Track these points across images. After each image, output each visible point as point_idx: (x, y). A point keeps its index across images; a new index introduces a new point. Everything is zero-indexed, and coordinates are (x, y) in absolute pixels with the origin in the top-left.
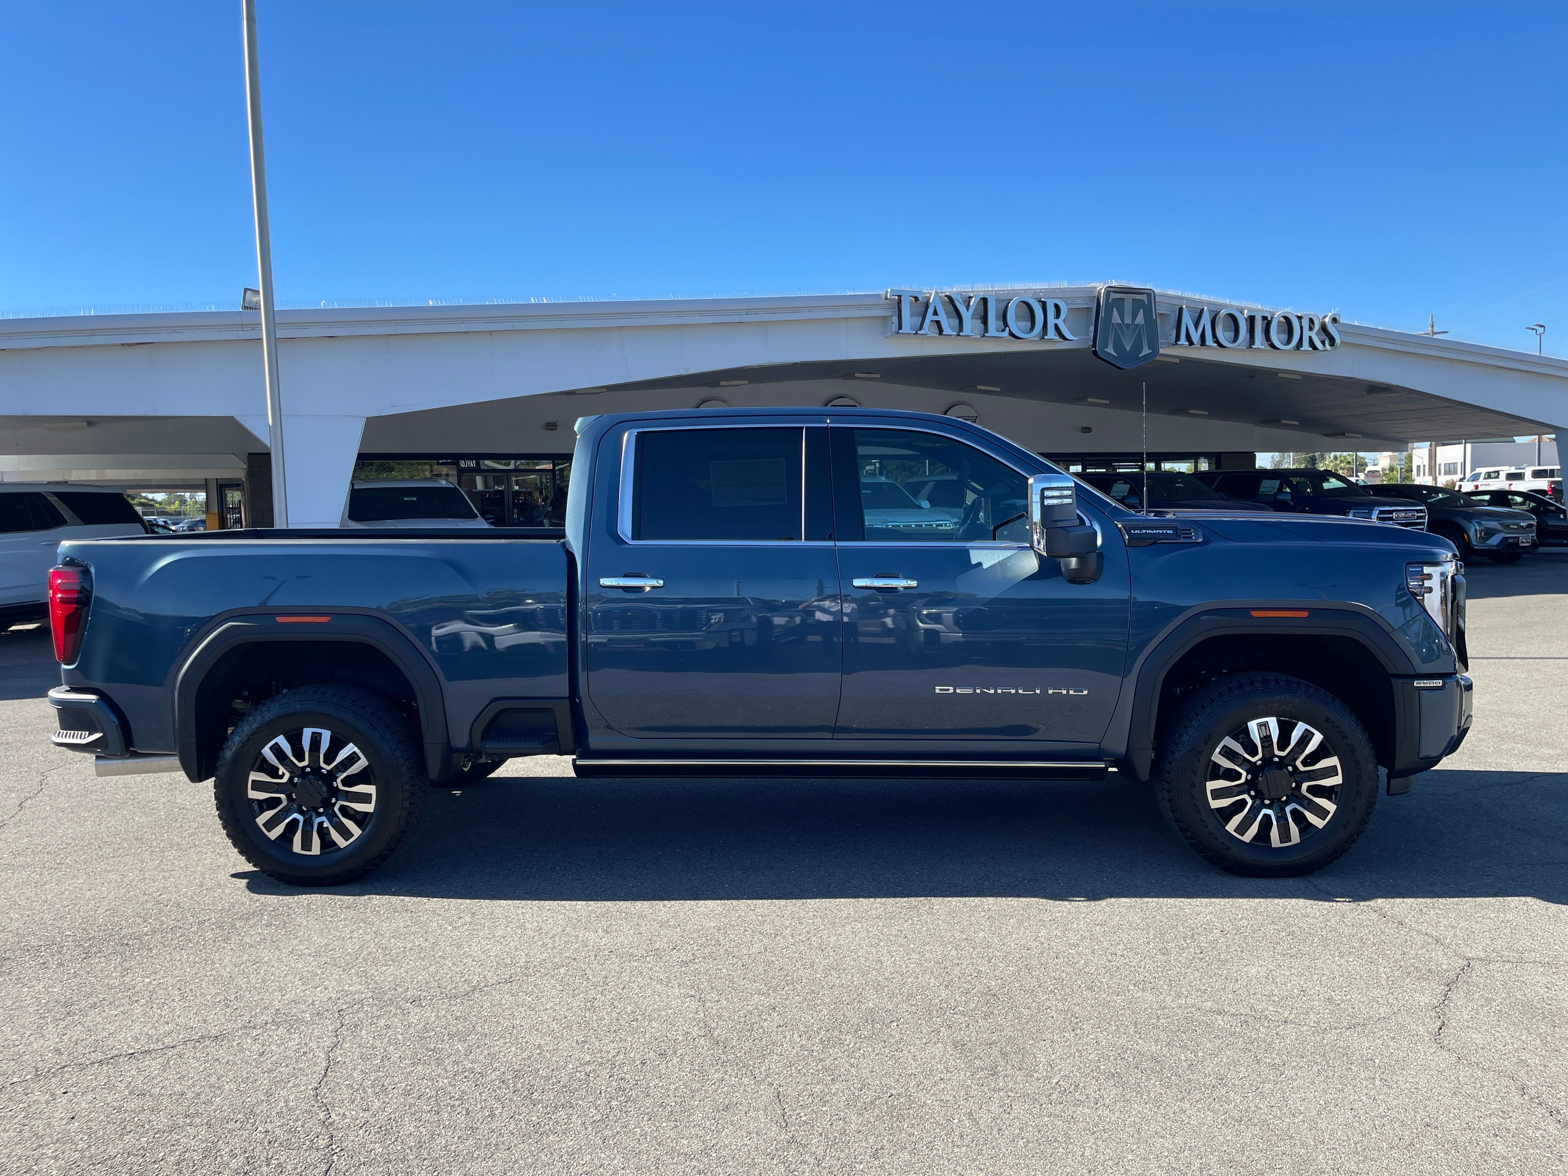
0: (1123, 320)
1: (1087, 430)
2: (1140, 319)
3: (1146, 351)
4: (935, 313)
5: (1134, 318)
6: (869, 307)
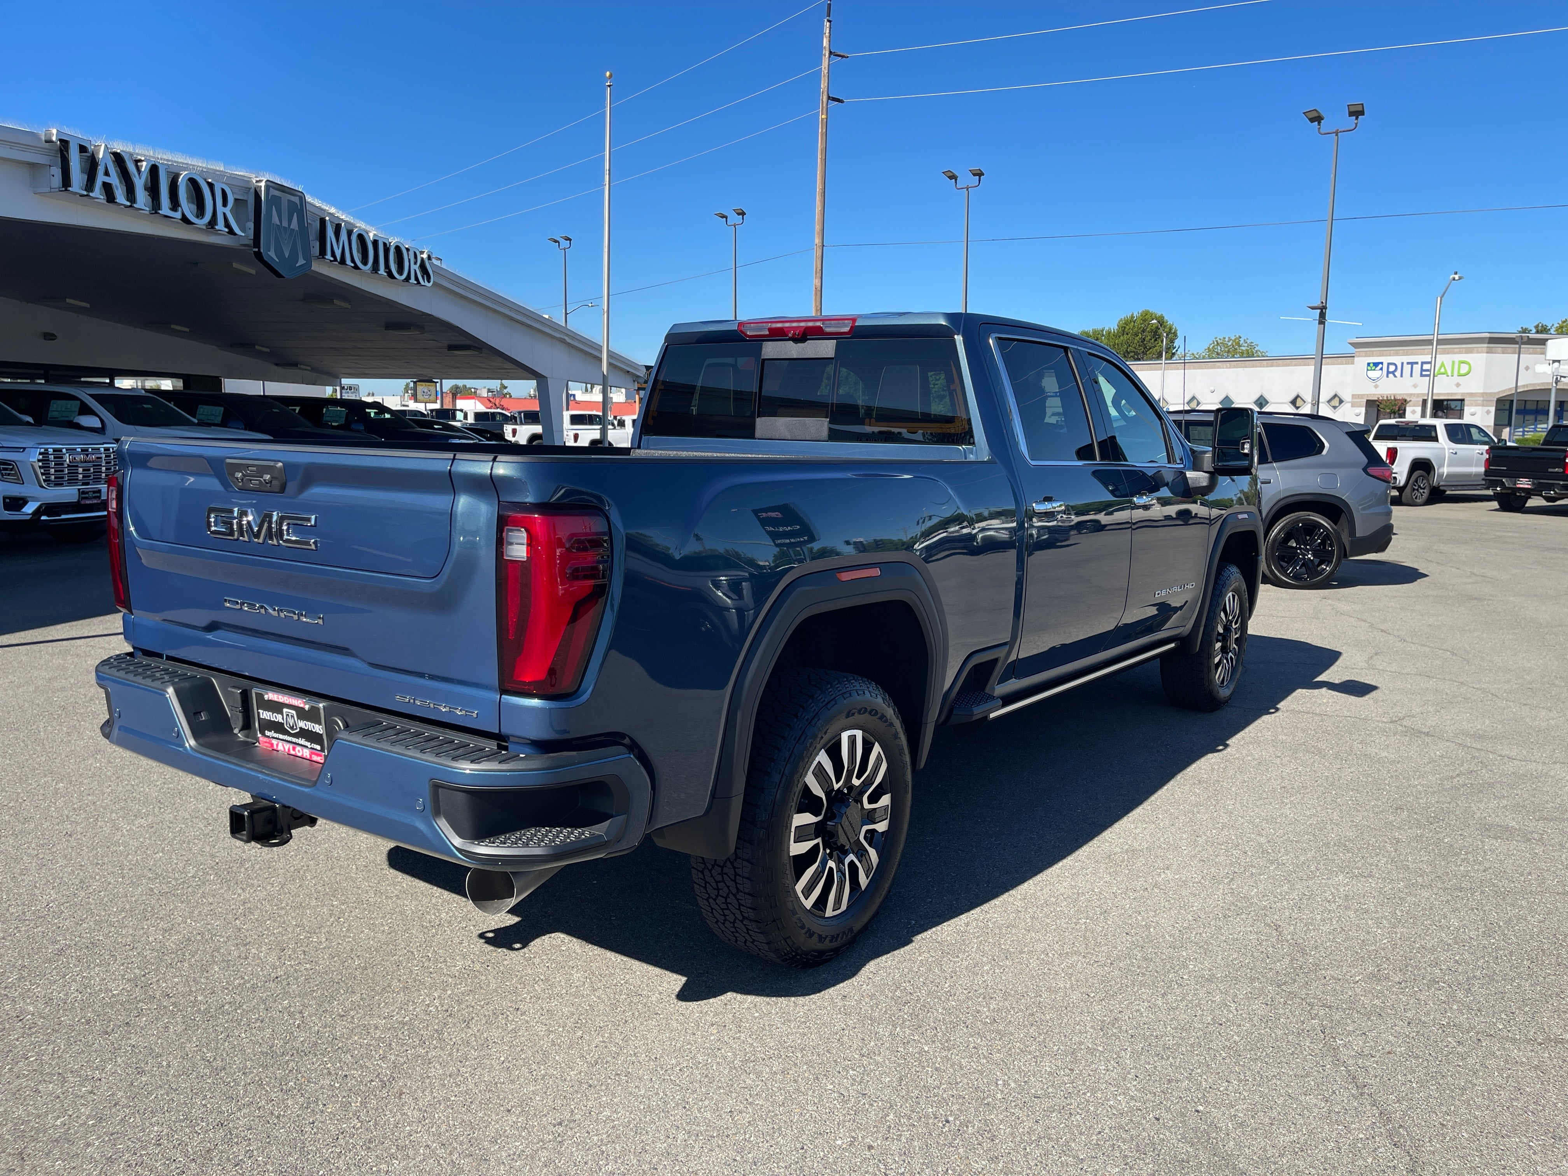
0: (281, 223)
1: (49, 336)
2: (295, 225)
3: (301, 262)
4: (107, 173)
5: (290, 221)
6: (26, 147)
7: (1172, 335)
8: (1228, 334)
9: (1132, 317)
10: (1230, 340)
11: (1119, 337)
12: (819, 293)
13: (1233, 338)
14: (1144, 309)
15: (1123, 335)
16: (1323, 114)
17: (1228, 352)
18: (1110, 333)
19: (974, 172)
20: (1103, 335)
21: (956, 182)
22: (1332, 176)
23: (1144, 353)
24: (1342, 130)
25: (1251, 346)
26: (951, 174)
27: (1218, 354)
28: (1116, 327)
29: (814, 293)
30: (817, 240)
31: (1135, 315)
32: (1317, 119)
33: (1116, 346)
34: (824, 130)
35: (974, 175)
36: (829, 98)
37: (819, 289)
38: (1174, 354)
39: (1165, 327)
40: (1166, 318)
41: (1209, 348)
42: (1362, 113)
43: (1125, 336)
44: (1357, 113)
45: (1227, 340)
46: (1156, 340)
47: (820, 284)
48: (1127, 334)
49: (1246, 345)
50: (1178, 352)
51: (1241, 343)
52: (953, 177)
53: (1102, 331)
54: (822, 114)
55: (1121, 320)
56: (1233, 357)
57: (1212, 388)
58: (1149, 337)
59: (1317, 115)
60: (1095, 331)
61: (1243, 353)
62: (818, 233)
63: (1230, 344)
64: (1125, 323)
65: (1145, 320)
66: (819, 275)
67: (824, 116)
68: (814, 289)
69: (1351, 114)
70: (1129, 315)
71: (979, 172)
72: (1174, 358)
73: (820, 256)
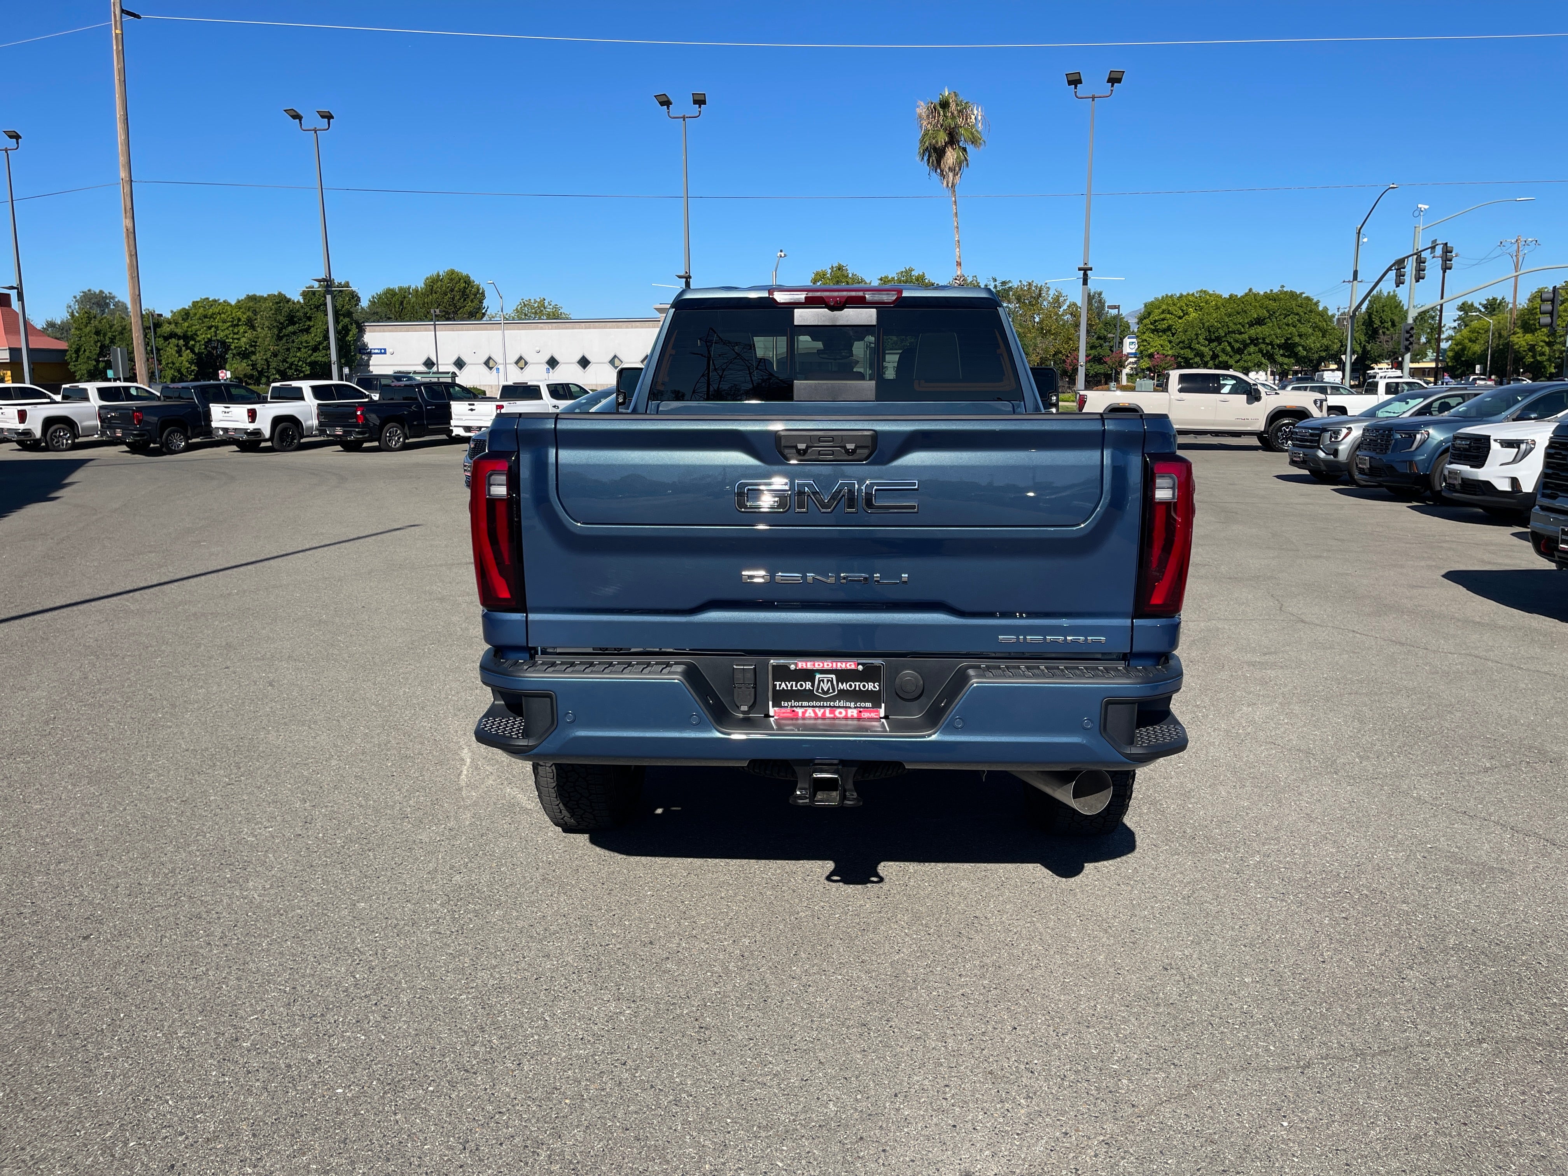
7: (480, 295)
8: (534, 296)
9: (438, 276)
10: (535, 302)
11: (428, 295)
12: (132, 236)
13: (538, 300)
14: (449, 269)
15: (431, 294)
16: (672, 100)
17: (536, 313)
18: (417, 291)
19: (322, 114)
20: (410, 293)
21: (301, 123)
22: (684, 157)
23: (455, 313)
24: (688, 116)
25: (555, 307)
26: (295, 114)
27: (526, 315)
28: (423, 286)
29: (125, 235)
30: (123, 174)
31: (441, 274)
32: (666, 103)
33: (426, 305)
34: (120, 48)
35: (323, 117)
36: (122, 11)
37: (131, 230)
38: (484, 314)
39: (472, 287)
40: (472, 278)
41: (517, 309)
42: (704, 102)
43: (434, 295)
44: (700, 101)
45: (532, 301)
46: (465, 300)
47: (132, 225)
48: (436, 293)
49: (551, 307)
50: (488, 313)
51: (546, 305)
52: (297, 116)
53: (409, 288)
54: (116, 28)
55: (427, 279)
56: (540, 318)
57: (538, 349)
58: (458, 297)
59: (666, 99)
60: (401, 289)
61: (549, 315)
62: (124, 166)
63: (536, 305)
64: (432, 282)
65: (451, 280)
66: (129, 214)
67: (118, 31)
68: (125, 230)
69: (695, 102)
70: (435, 273)
71: (328, 114)
72: (485, 319)
73: (129, 192)
